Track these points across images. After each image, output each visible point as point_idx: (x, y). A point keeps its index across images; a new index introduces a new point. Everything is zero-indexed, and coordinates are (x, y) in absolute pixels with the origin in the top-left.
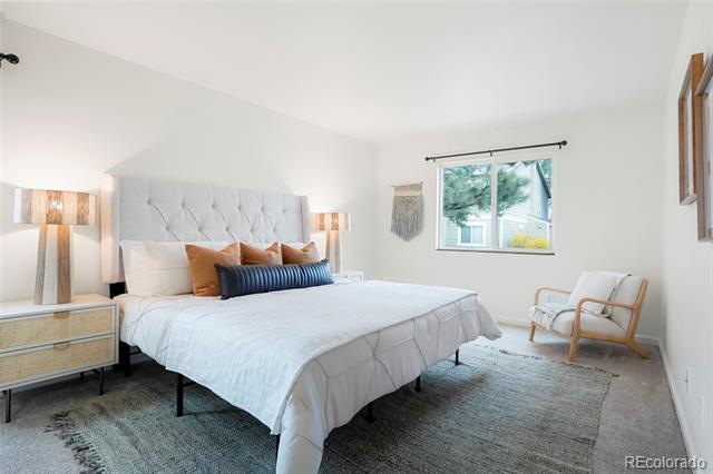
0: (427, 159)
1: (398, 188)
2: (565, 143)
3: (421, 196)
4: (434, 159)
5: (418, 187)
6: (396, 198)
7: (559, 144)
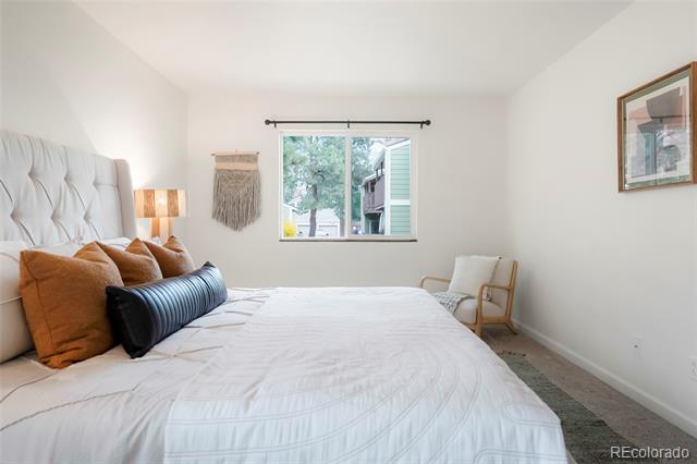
0: (268, 122)
1: (221, 158)
2: (428, 123)
3: (257, 171)
4: (275, 123)
5: (253, 158)
6: (218, 171)
7: (422, 123)
